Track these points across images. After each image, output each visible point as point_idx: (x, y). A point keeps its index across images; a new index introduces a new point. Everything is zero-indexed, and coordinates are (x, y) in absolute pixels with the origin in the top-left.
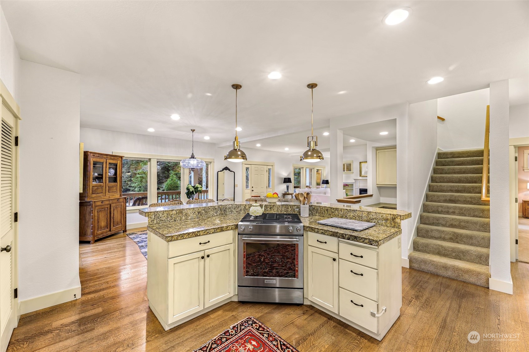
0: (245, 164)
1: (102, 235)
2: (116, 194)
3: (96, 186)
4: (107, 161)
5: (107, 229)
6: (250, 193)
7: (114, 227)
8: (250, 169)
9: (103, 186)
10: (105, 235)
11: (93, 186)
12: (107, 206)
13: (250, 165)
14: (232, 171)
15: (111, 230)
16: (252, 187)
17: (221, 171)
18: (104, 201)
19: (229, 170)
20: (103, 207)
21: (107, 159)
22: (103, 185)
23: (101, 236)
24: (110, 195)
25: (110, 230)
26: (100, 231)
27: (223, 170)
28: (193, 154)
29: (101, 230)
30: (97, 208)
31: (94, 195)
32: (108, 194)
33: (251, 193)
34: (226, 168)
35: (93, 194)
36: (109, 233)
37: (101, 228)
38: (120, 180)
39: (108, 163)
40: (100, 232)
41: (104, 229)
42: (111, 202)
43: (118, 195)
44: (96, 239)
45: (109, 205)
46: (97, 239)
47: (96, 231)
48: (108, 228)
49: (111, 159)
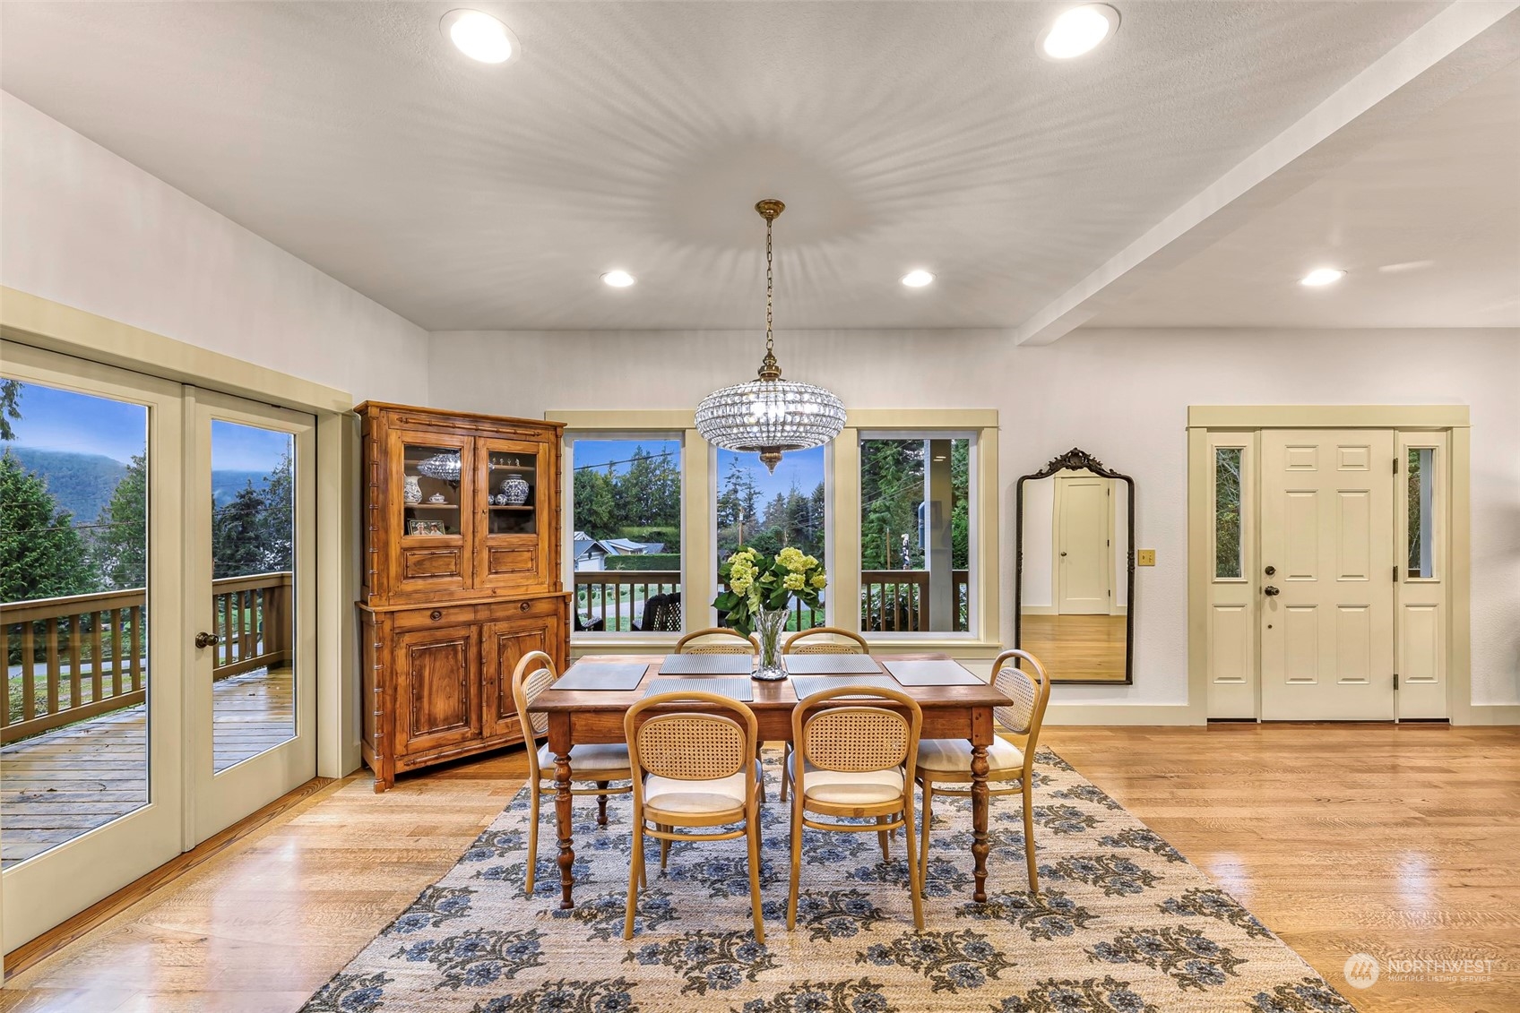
0: (1210, 429)
1: (436, 751)
2: (530, 582)
3: (422, 548)
4: (481, 442)
5: (466, 729)
6: (1251, 606)
7: (501, 722)
8: (1247, 460)
9: (461, 548)
10: (450, 752)
11: (404, 546)
12: (463, 633)
13: (1251, 435)
14: (1113, 475)
15: (486, 733)
16: (1270, 571)
17: (1040, 475)
18: (444, 612)
19: (1096, 468)
20: (439, 634)
21: (478, 433)
22: (460, 543)
23: (428, 758)
24: (502, 584)
25: (479, 735)
26: (426, 737)
27: (1054, 467)
28: (770, 355)
29: (430, 733)
30: (407, 639)
31: (409, 586)
32: (490, 581)
33: (1258, 607)
34: (1076, 460)
35: (406, 578)
36: (475, 746)
37: (432, 722)
38: (550, 525)
39: (483, 453)
40: (423, 740)
41: (449, 729)
42: (483, 614)
43: (542, 584)
44: (401, 767)
45: (474, 629)
46: (407, 768)
47: (401, 738)
48: (467, 723)
49: (498, 435)
